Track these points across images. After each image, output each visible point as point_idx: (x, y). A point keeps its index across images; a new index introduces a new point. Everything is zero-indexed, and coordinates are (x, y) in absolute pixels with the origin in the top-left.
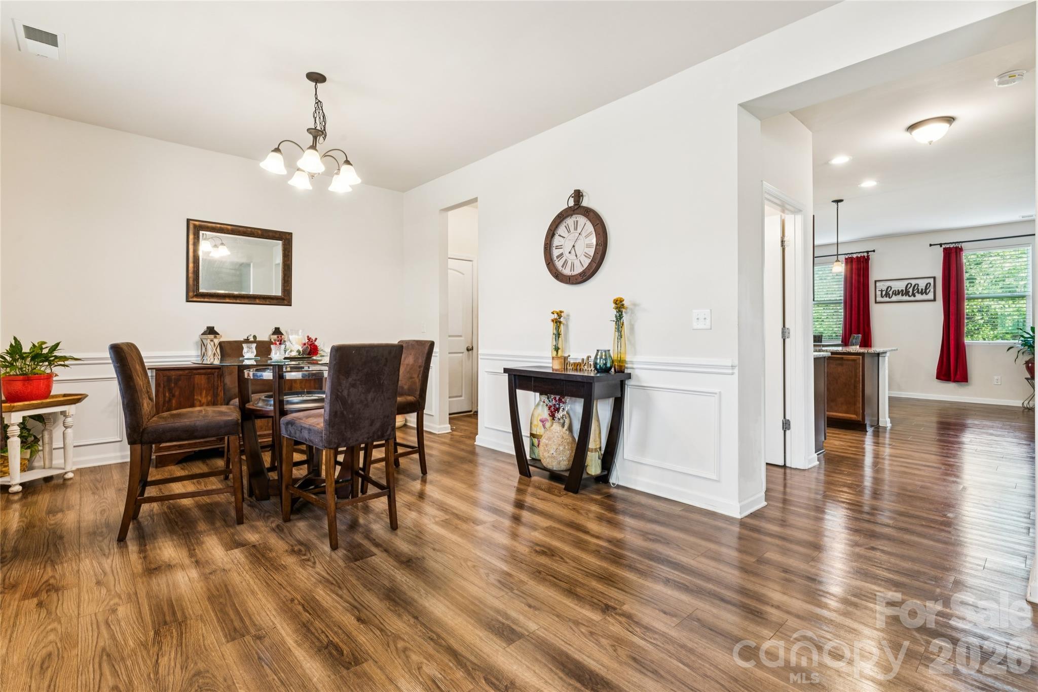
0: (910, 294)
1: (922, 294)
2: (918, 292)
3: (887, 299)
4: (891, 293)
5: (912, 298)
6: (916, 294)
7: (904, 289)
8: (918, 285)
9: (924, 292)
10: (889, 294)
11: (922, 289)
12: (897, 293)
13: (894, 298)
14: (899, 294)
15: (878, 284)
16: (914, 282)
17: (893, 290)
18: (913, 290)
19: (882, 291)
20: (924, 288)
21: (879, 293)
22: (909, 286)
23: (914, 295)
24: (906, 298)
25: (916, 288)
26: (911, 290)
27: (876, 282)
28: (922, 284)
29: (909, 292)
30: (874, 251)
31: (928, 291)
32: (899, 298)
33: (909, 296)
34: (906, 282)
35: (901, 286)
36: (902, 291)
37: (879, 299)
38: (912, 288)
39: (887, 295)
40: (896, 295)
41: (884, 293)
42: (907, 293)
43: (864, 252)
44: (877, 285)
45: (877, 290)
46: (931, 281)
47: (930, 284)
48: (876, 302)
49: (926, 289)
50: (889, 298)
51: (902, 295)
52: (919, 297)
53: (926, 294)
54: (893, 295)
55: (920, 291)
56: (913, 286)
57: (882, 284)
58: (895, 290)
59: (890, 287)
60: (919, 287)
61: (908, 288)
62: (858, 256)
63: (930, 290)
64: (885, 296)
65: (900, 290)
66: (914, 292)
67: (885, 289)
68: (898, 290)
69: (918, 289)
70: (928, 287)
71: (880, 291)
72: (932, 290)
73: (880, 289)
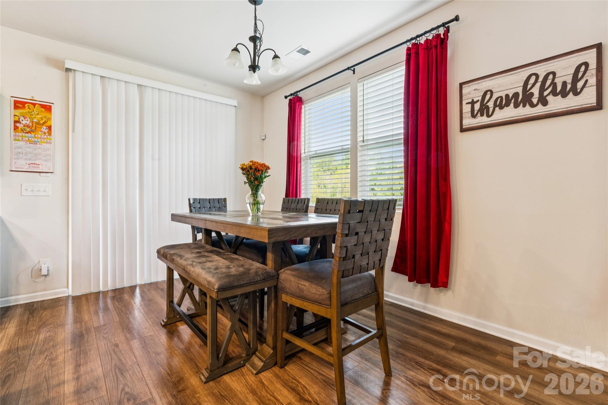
0: (535, 100)
1: (564, 94)
2: (554, 93)
3: (483, 120)
4: (491, 104)
5: (540, 110)
6: (550, 98)
7: (520, 90)
8: (554, 74)
9: (570, 89)
10: (488, 108)
11: (564, 84)
12: (501, 104)
13: (500, 115)
14: (507, 104)
15: (466, 90)
16: (542, 70)
17: (495, 96)
18: (542, 89)
19: (473, 103)
20: (569, 79)
21: (467, 108)
22: (533, 79)
23: (543, 101)
24: (526, 111)
25: (549, 82)
26: (536, 91)
27: (461, 85)
28: (566, 69)
29: (532, 94)
30: (457, 19)
31: (580, 85)
32: (510, 112)
33: (533, 105)
34: (524, 74)
35: (514, 84)
36: (516, 95)
37: (468, 122)
38: (538, 85)
39: (484, 110)
40: (501, 108)
41: (477, 106)
42: (526, 100)
43: (439, 27)
44: (464, 91)
45: (464, 102)
46: (591, 57)
47: (586, 64)
48: (463, 130)
49: (575, 79)
50: (488, 116)
51: (516, 106)
52: (556, 104)
53: (576, 94)
54: (497, 109)
55: (559, 88)
56: (541, 79)
57: (474, 88)
58: (501, 97)
59: (489, 93)
60: (556, 80)
61: (529, 86)
62: (427, 41)
63: (587, 81)
64: (479, 115)
65: (511, 96)
66: (546, 93)
67: (480, 98)
68: (507, 96)
69: (554, 84)
70: (580, 75)
71: (470, 106)
72: (593, 81)
73: (470, 101)
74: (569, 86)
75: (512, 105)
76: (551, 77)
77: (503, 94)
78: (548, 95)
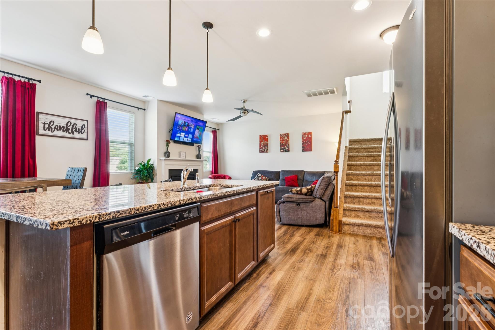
0: (70, 131)
1: (79, 133)
2: (76, 131)
3: (49, 133)
4: (53, 127)
5: (71, 135)
6: (75, 132)
7: (65, 126)
8: (76, 125)
9: (80, 131)
10: (52, 128)
11: (79, 129)
12: (59, 128)
13: (56, 133)
14: (60, 129)
15: (41, 116)
16: (73, 121)
17: (55, 125)
18: (72, 128)
19: (45, 124)
20: (80, 129)
21: (41, 125)
22: (69, 124)
23: (73, 133)
24: (66, 134)
25: (74, 127)
26: (70, 128)
27: (38, 113)
28: (79, 124)
29: (69, 129)
30: (40, 81)
31: (83, 131)
32: (60, 133)
33: (69, 133)
34: (67, 120)
35: (62, 122)
36: (63, 127)
37: (42, 131)
38: (71, 126)
39: (50, 128)
40: (57, 130)
41: (47, 126)
42: (67, 130)
44: (39, 116)
45: (40, 122)
46: (85, 123)
47: (84, 125)
48: (38, 135)
49: (82, 129)
50: (52, 132)
52: (76, 135)
53: (82, 134)
54: (56, 130)
55: (77, 130)
56: (72, 124)
57: (45, 117)
58: (58, 126)
59: (52, 122)
60: (77, 127)
61: (68, 126)
62: (20, 81)
63: (85, 131)
64: (47, 130)
65: (61, 127)
66: (74, 130)
67: (48, 123)
68: (60, 126)
69: (76, 128)
70: (83, 128)
71: (43, 124)
72: (86, 131)
73: (43, 122)
74: (80, 130)
75: (62, 130)
76: (75, 125)
77: (59, 125)
78: (74, 131)
